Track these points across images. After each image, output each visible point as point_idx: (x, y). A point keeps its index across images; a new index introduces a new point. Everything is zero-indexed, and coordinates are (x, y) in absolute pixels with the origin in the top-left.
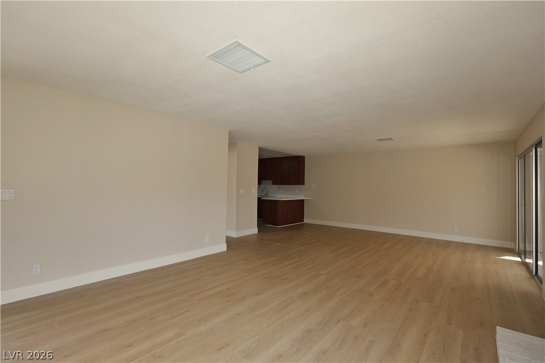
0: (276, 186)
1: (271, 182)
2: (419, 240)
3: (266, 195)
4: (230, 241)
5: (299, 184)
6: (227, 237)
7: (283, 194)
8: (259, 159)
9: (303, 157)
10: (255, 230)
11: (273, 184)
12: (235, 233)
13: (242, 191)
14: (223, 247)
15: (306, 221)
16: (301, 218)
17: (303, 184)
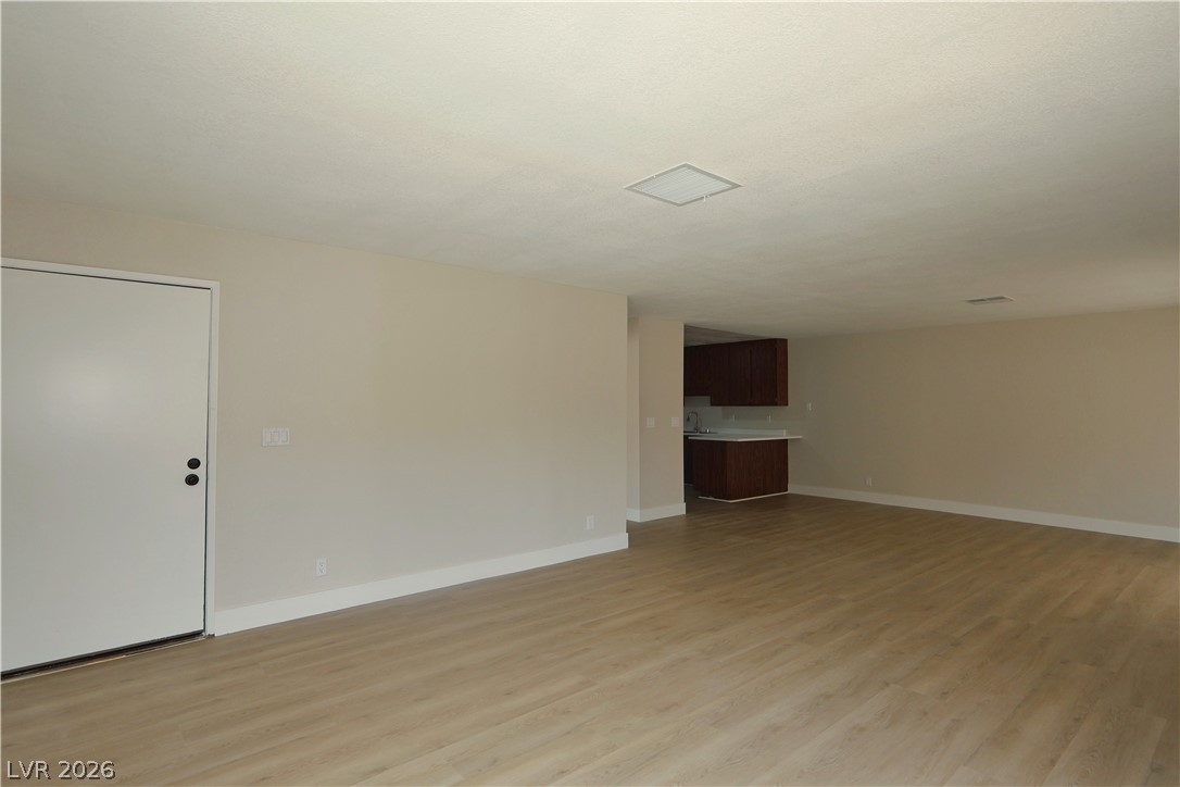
0: (720, 408)
1: (707, 399)
2: (1088, 538)
3: (696, 429)
4: (633, 530)
5: (776, 404)
6: (628, 522)
7: (740, 428)
8: (686, 349)
9: (784, 342)
10: (680, 508)
11: (713, 404)
12: (638, 512)
13: (651, 423)
14: (621, 542)
15: (792, 489)
16: (782, 483)
17: (785, 403)
